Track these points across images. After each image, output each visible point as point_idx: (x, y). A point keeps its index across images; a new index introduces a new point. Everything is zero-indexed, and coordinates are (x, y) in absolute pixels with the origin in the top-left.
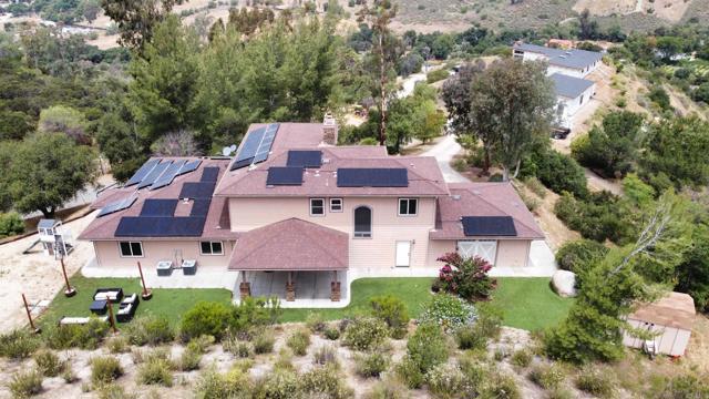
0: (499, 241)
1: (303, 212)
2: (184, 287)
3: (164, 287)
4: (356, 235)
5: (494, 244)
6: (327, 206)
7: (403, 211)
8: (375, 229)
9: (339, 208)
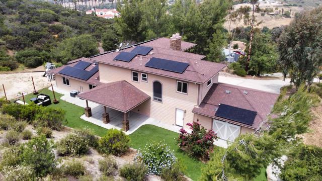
0: (241, 126)
1: (129, 78)
2: (73, 103)
3: (66, 101)
4: (155, 99)
5: (239, 128)
6: (140, 77)
7: (179, 90)
8: (164, 97)
9: (146, 80)
